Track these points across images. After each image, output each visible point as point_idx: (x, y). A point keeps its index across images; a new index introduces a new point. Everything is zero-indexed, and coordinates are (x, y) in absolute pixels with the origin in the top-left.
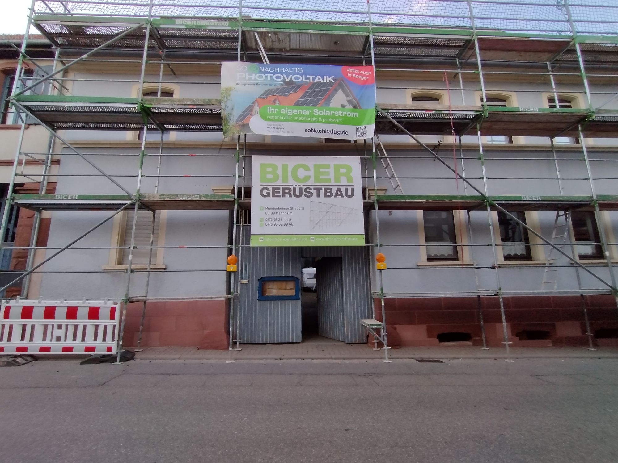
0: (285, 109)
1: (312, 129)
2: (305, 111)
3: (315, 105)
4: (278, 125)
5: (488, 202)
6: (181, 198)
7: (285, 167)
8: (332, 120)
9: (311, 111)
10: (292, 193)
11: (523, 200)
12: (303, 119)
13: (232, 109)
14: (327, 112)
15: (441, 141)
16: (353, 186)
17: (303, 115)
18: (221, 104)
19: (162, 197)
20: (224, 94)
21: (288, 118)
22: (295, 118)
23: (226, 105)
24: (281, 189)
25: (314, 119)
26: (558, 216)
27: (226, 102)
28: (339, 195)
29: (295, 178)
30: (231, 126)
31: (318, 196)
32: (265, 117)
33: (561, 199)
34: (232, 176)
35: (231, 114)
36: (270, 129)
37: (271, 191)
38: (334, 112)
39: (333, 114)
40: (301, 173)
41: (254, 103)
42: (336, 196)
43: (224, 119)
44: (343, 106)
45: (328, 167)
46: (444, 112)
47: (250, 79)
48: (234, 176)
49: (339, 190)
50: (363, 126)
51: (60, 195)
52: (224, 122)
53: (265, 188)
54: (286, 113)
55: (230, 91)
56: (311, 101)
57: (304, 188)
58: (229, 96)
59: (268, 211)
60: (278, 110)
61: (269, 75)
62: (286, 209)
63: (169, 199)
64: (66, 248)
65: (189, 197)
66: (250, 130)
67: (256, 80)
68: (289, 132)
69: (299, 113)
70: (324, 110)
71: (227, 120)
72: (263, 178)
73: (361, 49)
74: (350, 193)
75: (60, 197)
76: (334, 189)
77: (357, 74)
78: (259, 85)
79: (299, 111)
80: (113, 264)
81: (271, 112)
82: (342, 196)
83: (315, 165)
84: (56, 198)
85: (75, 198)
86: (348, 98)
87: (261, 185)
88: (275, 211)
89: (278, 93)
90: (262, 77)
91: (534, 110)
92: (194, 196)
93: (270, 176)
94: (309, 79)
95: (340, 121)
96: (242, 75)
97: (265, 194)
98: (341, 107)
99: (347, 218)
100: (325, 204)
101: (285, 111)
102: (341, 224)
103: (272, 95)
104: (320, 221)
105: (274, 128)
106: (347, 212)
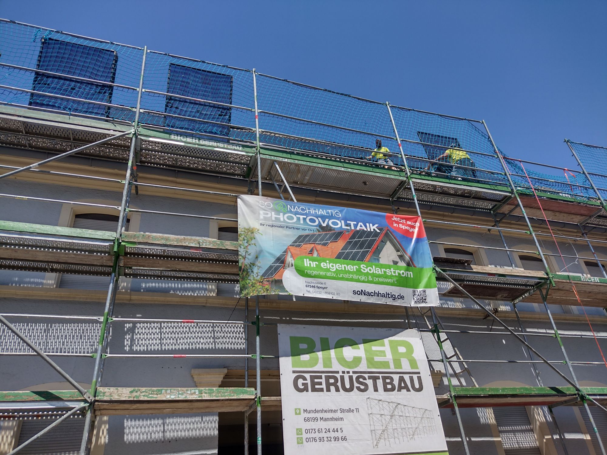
0: (326, 263)
1: (362, 290)
2: (351, 267)
3: (362, 259)
4: (319, 283)
5: (583, 396)
8: (381, 280)
9: (357, 267)
10: (339, 384)
12: (349, 276)
13: (257, 258)
14: (377, 269)
16: (419, 373)
17: (349, 272)
20: (243, 237)
21: (331, 274)
22: (340, 275)
23: (246, 252)
24: (324, 378)
25: (363, 278)
28: (403, 388)
31: (376, 390)
32: (302, 272)
36: (309, 289)
38: (385, 270)
39: (385, 272)
41: (286, 252)
42: (399, 390)
44: (395, 263)
47: (277, 219)
49: (402, 379)
50: (422, 289)
52: (242, 273)
55: (252, 233)
56: (356, 253)
57: (355, 376)
58: (250, 239)
59: (307, 415)
60: (317, 263)
61: (301, 217)
65: (182, 394)
66: (284, 289)
67: (285, 221)
68: (334, 294)
69: (343, 269)
70: (374, 267)
74: (417, 386)
76: (396, 378)
77: (403, 224)
78: (290, 228)
79: (343, 266)
81: (308, 266)
82: (408, 390)
86: (399, 253)
87: (294, 372)
88: (319, 415)
89: (315, 240)
90: (293, 218)
91: (595, 280)
92: (189, 392)
93: (305, 357)
94: (350, 225)
95: (394, 281)
96: (267, 214)
97: (300, 386)
98: (392, 264)
99: (421, 425)
100: (387, 403)
101: (326, 265)
102: (413, 435)
103: (308, 242)
104: (383, 431)
105: (314, 287)
106: (419, 416)
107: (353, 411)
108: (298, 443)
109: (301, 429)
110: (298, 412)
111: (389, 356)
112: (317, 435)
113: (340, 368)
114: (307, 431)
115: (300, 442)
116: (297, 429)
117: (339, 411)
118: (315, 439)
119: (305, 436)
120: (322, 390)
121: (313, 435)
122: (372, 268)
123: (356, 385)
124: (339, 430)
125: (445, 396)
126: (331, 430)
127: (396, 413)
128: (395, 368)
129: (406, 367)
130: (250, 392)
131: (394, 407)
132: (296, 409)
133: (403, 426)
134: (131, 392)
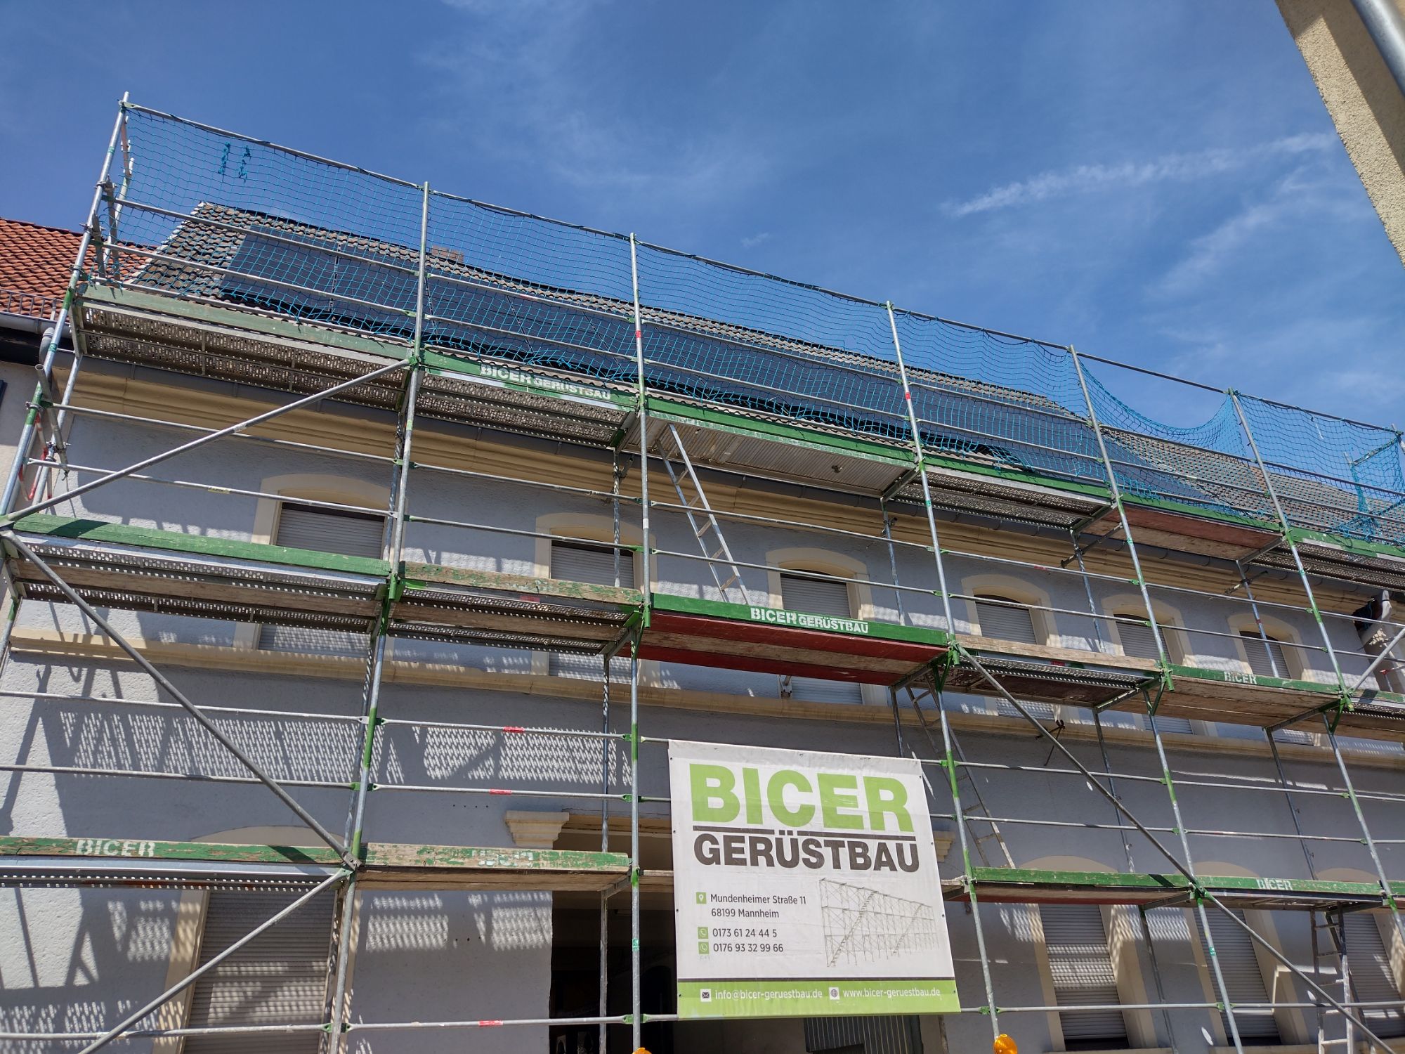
5: (1198, 892)
7: (751, 776)
10: (774, 853)
11: (1260, 887)
16: (913, 839)
24: (747, 840)
26: (1314, 925)
28: (884, 864)
31: (837, 865)
37: (721, 846)
40: (793, 798)
42: (877, 867)
49: (882, 849)
53: (705, 835)
57: (801, 839)
59: (717, 905)
62: (765, 900)
63: (445, 865)
65: (505, 859)
72: (700, 808)
74: (909, 862)
76: (873, 845)
82: (893, 868)
83: (821, 778)
85: (146, 853)
87: (696, 828)
88: (736, 906)
91: (1248, 680)
92: (517, 856)
93: (716, 802)
97: (707, 854)
99: (910, 931)
100: (855, 890)
102: (897, 947)
104: (846, 938)
106: (908, 914)
107: (795, 901)
108: (700, 952)
109: (706, 928)
110: (701, 899)
111: (863, 808)
112: (733, 940)
113: (777, 825)
114: (717, 932)
115: (703, 950)
116: (699, 928)
117: (771, 900)
118: (729, 947)
119: (712, 940)
120: (743, 862)
121: (725, 940)
123: (802, 855)
124: (770, 932)
125: (956, 881)
126: (757, 933)
127: (869, 908)
128: (873, 828)
129: (891, 826)
130: (620, 859)
131: (867, 896)
132: (698, 894)
133: (879, 930)
134: (420, 852)
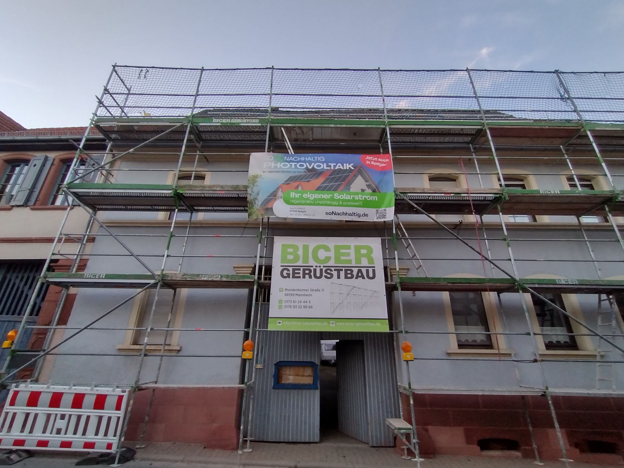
0: (307, 194)
1: (333, 212)
2: (326, 196)
3: (335, 190)
4: (300, 209)
5: (520, 285)
6: (203, 279)
7: (306, 248)
8: (352, 203)
9: (331, 196)
10: (312, 274)
11: (558, 283)
12: (324, 202)
13: (258, 194)
14: (347, 196)
15: (462, 221)
16: (374, 267)
17: (324, 199)
18: (248, 189)
19: (185, 277)
20: (251, 181)
21: (310, 202)
22: (316, 202)
23: (252, 191)
24: (302, 270)
25: (334, 203)
26: (600, 301)
27: (252, 187)
28: (360, 277)
29: (316, 258)
30: (255, 210)
31: (339, 277)
32: (288, 201)
33: (601, 283)
34: (253, 256)
35: (256, 199)
36: (292, 213)
37: (291, 272)
38: (354, 196)
39: (353, 198)
40: (322, 254)
41: (278, 188)
42: (357, 278)
43: (250, 203)
44: (363, 190)
45: (349, 247)
46: (463, 195)
47: (276, 167)
48: (256, 257)
49: (360, 271)
50: (383, 209)
51: (89, 274)
52: (249, 205)
53: (285, 268)
54: (308, 197)
55: (256, 178)
56: (332, 186)
57: (324, 269)
58: (256, 182)
59: (287, 292)
60: (300, 195)
61: (293, 164)
62: (306, 290)
63: (190, 279)
64: (86, 328)
65: (211, 278)
66: (273, 214)
67: (280, 168)
68: (310, 215)
69: (320, 197)
70: (345, 194)
71: (253, 204)
72: (284, 259)
73: (378, 138)
74: (371, 275)
75: (89, 276)
76: (355, 271)
77: (375, 161)
78: (284, 172)
79: (320, 195)
80: (127, 344)
81: (293, 197)
82: (364, 278)
83: (335, 246)
84: (85, 277)
85: (102, 277)
86: (368, 183)
87: (282, 266)
88: (295, 293)
89: (301, 179)
90: (287, 165)
91: (555, 192)
92: (215, 277)
93: (290, 257)
94: (330, 166)
95: (360, 204)
96: (269, 164)
97: (285, 275)
98: (360, 191)
99: (369, 301)
100: (346, 286)
101: (307, 195)
102: (362, 307)
103: (296, 181)
104: (340, 304)
105: (296, 211)
106: (369, 295)
107: (319, 291)
109: (282, 300)
110: (281, 290)
112: (292, 304)
113: (314, 264)
114: (286, 302)
115: (280, 307)
116: (279, 300)
117: (309, 290)
118: (290, 306)
119: (284, 304)
120: (299, 277)
121: (289, 304)
122: (344, 195)
124: (308, 302)
126: (302, 302)
127: (351, 293)
128: (356, 264)
129: (365, 262)
131: (351, 288)
132: (280, 288)
133: (355, 301)
